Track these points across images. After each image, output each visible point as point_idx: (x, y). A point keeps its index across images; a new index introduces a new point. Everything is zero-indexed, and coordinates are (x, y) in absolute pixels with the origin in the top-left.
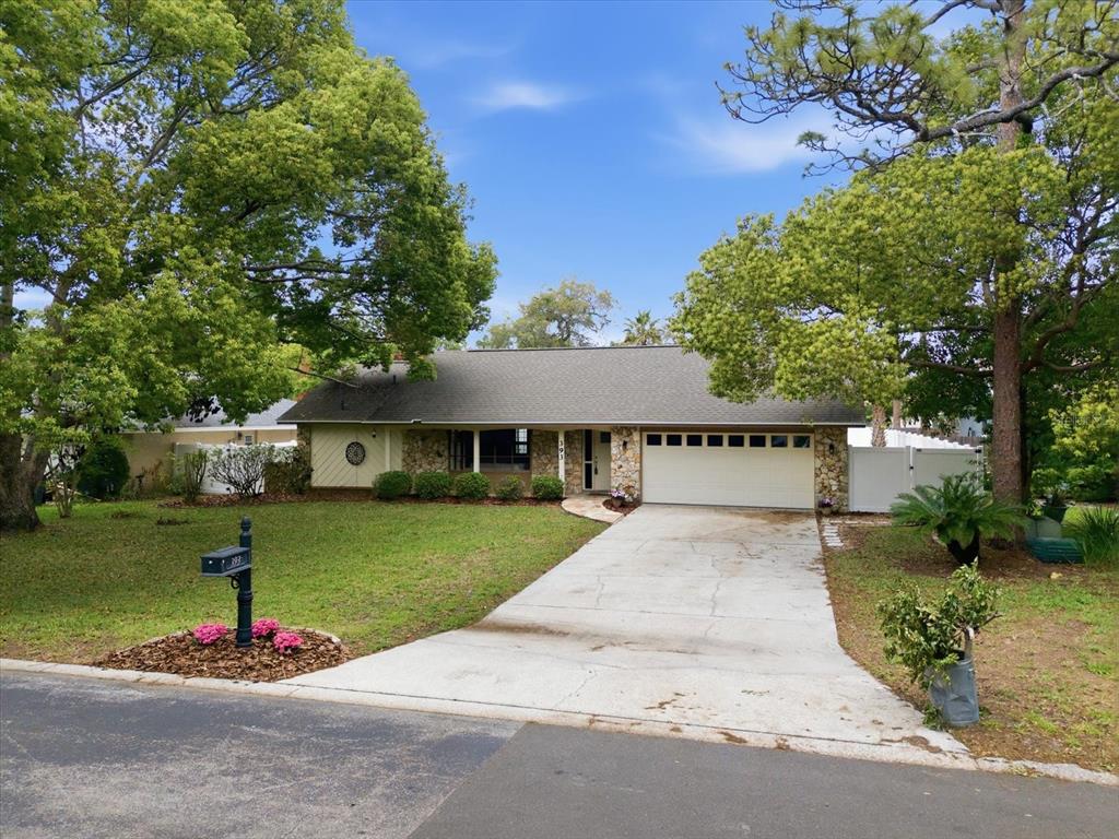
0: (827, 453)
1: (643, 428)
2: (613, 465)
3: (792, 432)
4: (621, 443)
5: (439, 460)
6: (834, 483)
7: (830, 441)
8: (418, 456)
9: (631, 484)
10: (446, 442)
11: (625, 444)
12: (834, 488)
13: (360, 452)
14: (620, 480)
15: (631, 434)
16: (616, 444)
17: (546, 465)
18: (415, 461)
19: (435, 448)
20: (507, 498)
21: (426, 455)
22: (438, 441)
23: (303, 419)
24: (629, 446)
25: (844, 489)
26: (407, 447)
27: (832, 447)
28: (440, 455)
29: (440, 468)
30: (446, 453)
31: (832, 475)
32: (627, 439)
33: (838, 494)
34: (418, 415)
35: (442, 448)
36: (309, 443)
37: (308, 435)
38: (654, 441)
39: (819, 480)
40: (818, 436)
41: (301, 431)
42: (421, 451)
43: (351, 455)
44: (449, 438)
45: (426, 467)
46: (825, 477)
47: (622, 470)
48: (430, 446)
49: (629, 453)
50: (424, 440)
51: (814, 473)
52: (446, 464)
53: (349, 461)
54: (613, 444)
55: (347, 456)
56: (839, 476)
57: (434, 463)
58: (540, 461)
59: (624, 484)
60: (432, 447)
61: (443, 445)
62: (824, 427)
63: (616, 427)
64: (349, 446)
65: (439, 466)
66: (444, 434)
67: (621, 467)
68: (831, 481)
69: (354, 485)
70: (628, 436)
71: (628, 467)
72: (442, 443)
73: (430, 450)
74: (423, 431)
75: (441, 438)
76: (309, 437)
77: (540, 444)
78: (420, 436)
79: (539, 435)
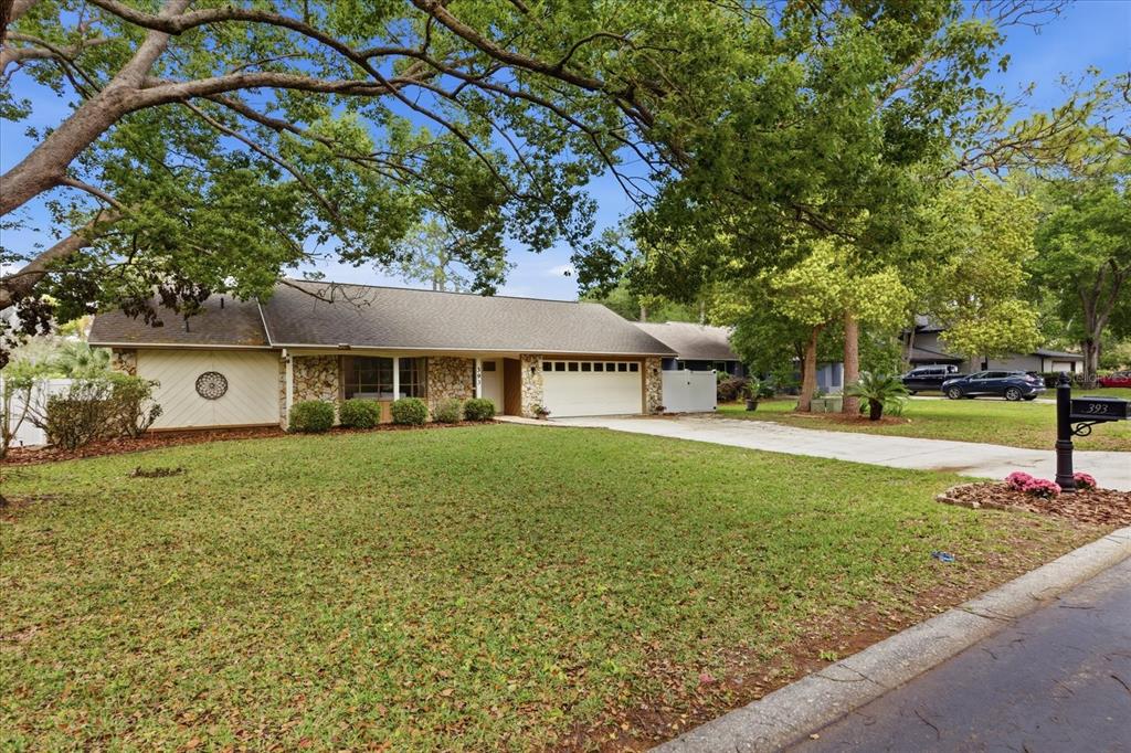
0: (653, 375)
1: (542, 357)
2: (523, 388)
3: (629, 360)
4: (530, 369)
5: (327, 390)
6: (656, 395)
7: (653, 367)
9: (537, 403)
10: (336, 371)
11: (533, 369)
12: (656, 398)
13: (218, 383)
14: (529, 400)
15: (537, 361)
16: (526, 369)
19: (323, 377)
22: (326, 370)
23: (119, 340)
24: (535, 371)
25: (660, 399)
27: (655, 370)
28: (329, 385)
29: (329, 399)
30: (336, 383)
31: (655, 389)
32: (534, 366)
34: (342, 339)
35: (331, 378)
36: (134, 373)
37: (130, 362)
38: (547, 367)
39: (648, 393)
40: (647, 364)
41: (120, 358)
42: (306, 381)
43: (205, 387)
44: (339, 366)
45: (311, 398)
46: (651, 391)
47: (531, 391)
48: (317, 374)
49: (536, 378)
50: (309, 368)
51: (644, 389)
52: (336, 393)
53: (202, 395)
54: (524, 370)
55: (197, 389)
56: (658, 390)
57: (321, 393)
58: (435, 389)
59: (532, 403)
60: (319, 375)
61: (332, 374)
62: (651, 357)
63: (525, 355)
64: (201, 377)
65: (328, 396)
66: (334, 362)
67: (530, 389)
68: (655, 393)
69: (210, 424)
70: (535, 363)
71: (535, 388)
72: (331, 372)
73: (316, 380)
74: (308, 358)
75: (330, 366)
76: (134, 366)
77: (436, 372)
78: (305, 364)
79: (434, 364)
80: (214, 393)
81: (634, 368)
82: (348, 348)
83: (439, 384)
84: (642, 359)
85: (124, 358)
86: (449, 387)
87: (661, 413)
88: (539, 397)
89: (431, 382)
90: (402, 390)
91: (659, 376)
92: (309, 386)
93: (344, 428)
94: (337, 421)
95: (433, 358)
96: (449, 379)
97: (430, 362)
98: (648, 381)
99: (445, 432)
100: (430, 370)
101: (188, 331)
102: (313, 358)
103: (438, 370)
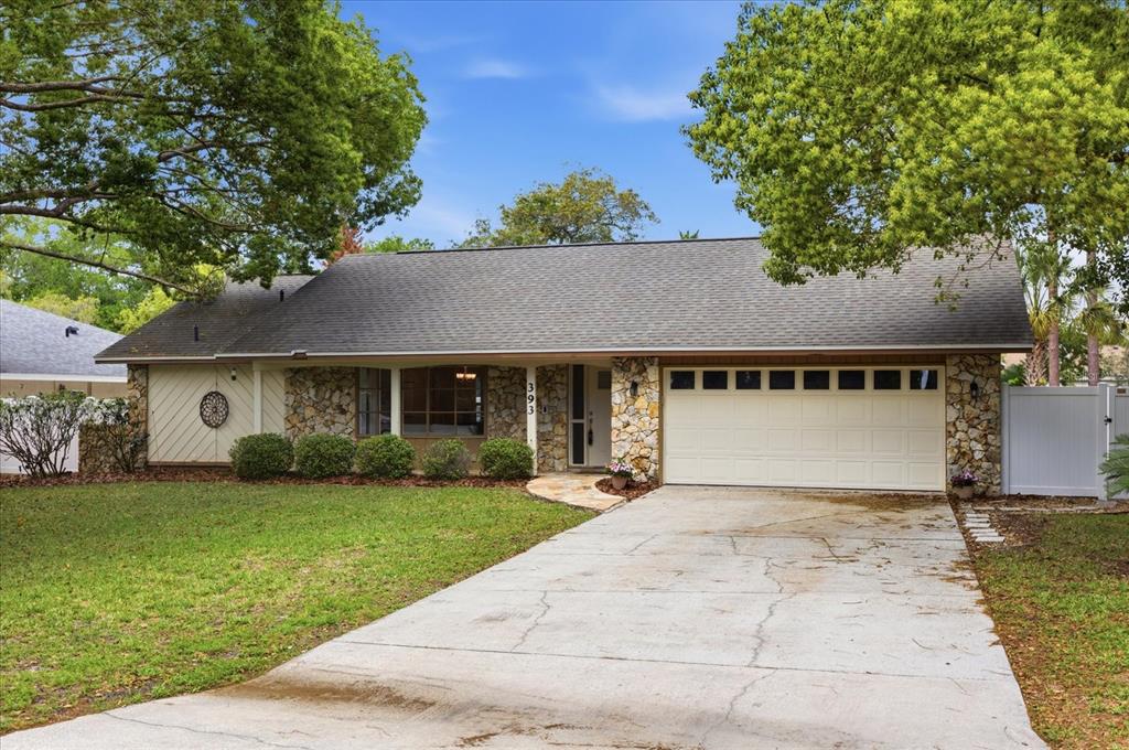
0: (967, 397)
1: (664, 360)
2: (615, 423)
3: (906, 363)
4: (628, 385)
5: (342, 418)
6: (979, 447)
7: (970, 378)
8: (309, 412)
9: (643, 452)
10: (353, 391)
12: (978, 455)
13: (221, 407)
14: (627, 446)
15: (645, 370)
16: (619, 386)
17: (510, 425)
18: (304, 420)
19: (335, 399)
20: (439, 477)
21: (321, 411)
22: (340, 388)
23: (135, 354)
24: (640, 390)
25: (994, 457)
26: (292, 398)
27: (974, 387)
28: (343, 412)
29: (343, 432)
30: (352, 408)
32: (638, 379)
33: (985, 465)
34: (302, 343)
35: (346, 400)
36: (145, 394)
37: (142, 380)
38: (682, 382)
39: (953, 442)
40: (950, 371)
41: (133, 377)
42: (315, 405)
43: (208, 411)
44: (356, 384)
45: (321, 430)
46: (963, 437)
48: (327, 396)
49: (641, 402)
50: (317, 386)
52: (352, 424)
53: (205, 422)
55: (201, 414)
56: (985, 435)
57: (333, 423)
58: (500, 420)
59: (632, 452)
60: (331, 397)
61: (348, 394)
62: (962, 354)
63: (617, 358)
64: (205, 398)
65: (341, 427)
66: (350, 377)
67: (628, 425)
68: (973, 443)
69: (213, 460)
70: (640, 373)
71: (640, 424)
72: (346, 391)
73: (328, 403)
74: (318, 372)
75: (345, 382)
76: (145, 385)
77: (501, 392)
78: (313, 380)
79: (499, 377)
80: (216, 419)
81: (923, 382)
82: (305, 356)
83: (504, 413)
85: (136, 375)
88: (649, 440)
89: (492, 409)
92: (318, 412)
94: (296, 466)
95: (496, 368)
97: (491, 373)
98: (951, 415)
100: (492, 387)
101: (197, 339)
102: (324, 371)
103: (503, 388)
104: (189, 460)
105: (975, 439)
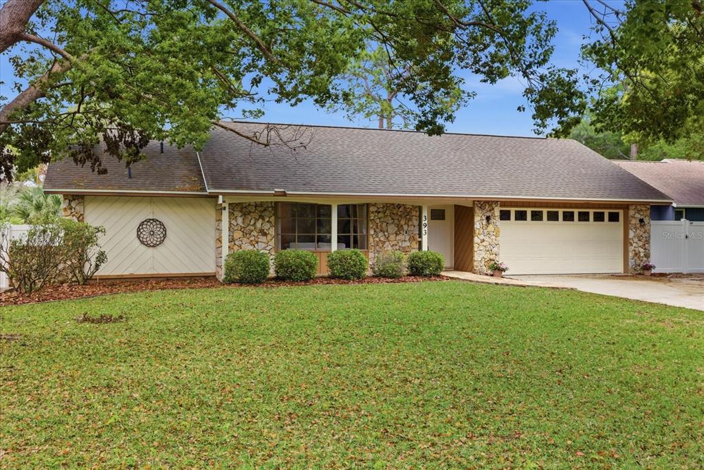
0: (638, 226)
2: (476, 240)
3: (607, 208)
4: (484, 218)
5: (263, 239)
6: (642, 250)
9: (492, 257)
10: (273, 219)
11: (488, 218)
12: (642, 255)
13: (158, 230)
14: (483, 254)
15: (493, 209)
16: (479, 218)
18: (233, 241)
19: (259, 225)
21: (248, 234)
22: (262, 217)
23: (70, 187)
24: (492, 221)
25: (647, 256)
27: (641, 221)
28: (265, 234)
29: (264, 248)
30: (272, 232)
31: (641, 244)
32: (489, 214)
35: (267, 226)
36: (82, 220)
37: (80, 209)
38: (505, 216)
39: (631, 248)
40: (631, 213)
41: (69, 204)
42: (242, 229)
43: (145, 234)
44: (275, 215)
45: (247, 247)
46: (635, 246)
47: (484, 244)
48: (252, 222)
49: (491, 228)
50: (245, 215)
51: (627, 242)
52: (272, 243)
53: (142, 242)
54: (477, 219)
55: (139, 237)
56: (644, 245)
57: (257, 242)
58: (377, 239)
59: (486, 257)
60: (255, 223)
61: (268, 221)
62: (636, 204)
63: (478, 201)
64: (142, 224)
65: (264, 245)
66: (270, 209)
67: (484, 241)
68: (640, 249)
69: (149, 273)
70: (490, 211)
71: (490, 240)
72: (267, 219)
73: (252, 228)
74: (244, 205)
75: (266, 213)
76: (82, 213)
77: (378, 221)
78: (241, 211)
79: (376, 212)
80: (155, 240)
81: (614, 218)
82: (284, 194)
83: (380, 234)
84: (626, 207)
85: (73, 204)
86: (392, 237)
87: (647, 273)
88: (495, 250)
89: (372, 232)
90: (340, 240)
91: (647, 227)
92: (245, 234)
93: (279, 279)
94: (272, 273)
95: (375, 205)
96: (392, 229)
97: (372, 209)
98: (631, 234)
99: (385, 287)
100: (372, 218)
101: (130, 177)
102: (249, 205)
103: (380, 219)
104: (127, 273)
105: (640, 247)
